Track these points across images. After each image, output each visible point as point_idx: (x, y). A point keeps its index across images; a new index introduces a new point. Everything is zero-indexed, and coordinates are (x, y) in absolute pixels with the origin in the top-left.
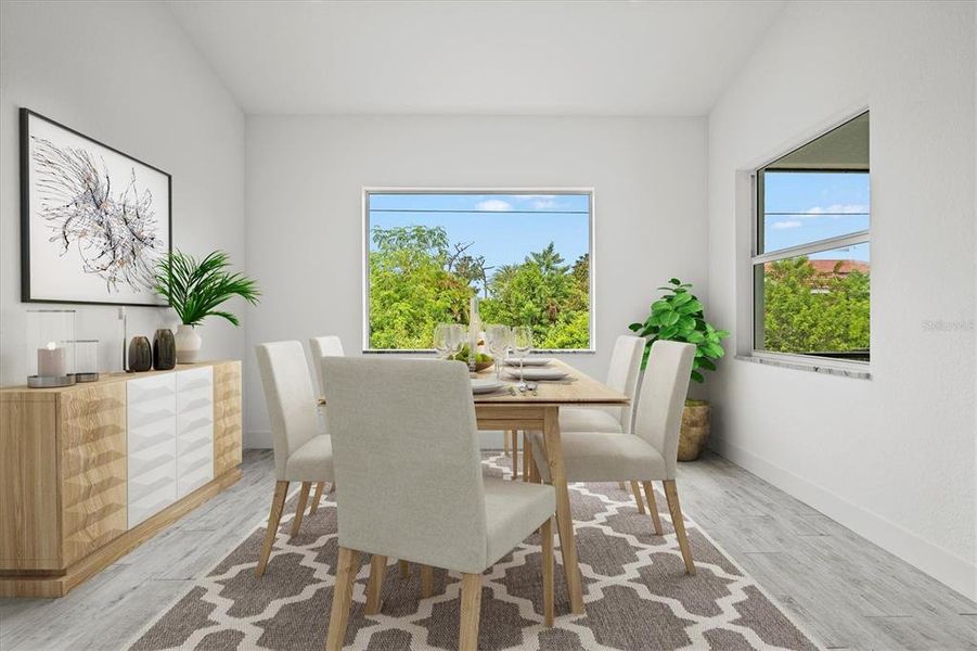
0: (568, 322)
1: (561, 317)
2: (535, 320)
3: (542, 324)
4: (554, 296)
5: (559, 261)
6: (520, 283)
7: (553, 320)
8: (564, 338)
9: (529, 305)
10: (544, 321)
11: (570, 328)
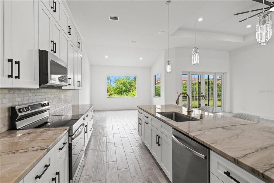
0: (133, 92)
1: (131, 91)
2: (126, 91)
3: (127, 92)
4: (129, 86)
5: (130, 78)
6: (122, 83)
7: (130, 91)
8: (132, 95)
9: (124, 88)
10: (127, 91)
11: (133, 93)
